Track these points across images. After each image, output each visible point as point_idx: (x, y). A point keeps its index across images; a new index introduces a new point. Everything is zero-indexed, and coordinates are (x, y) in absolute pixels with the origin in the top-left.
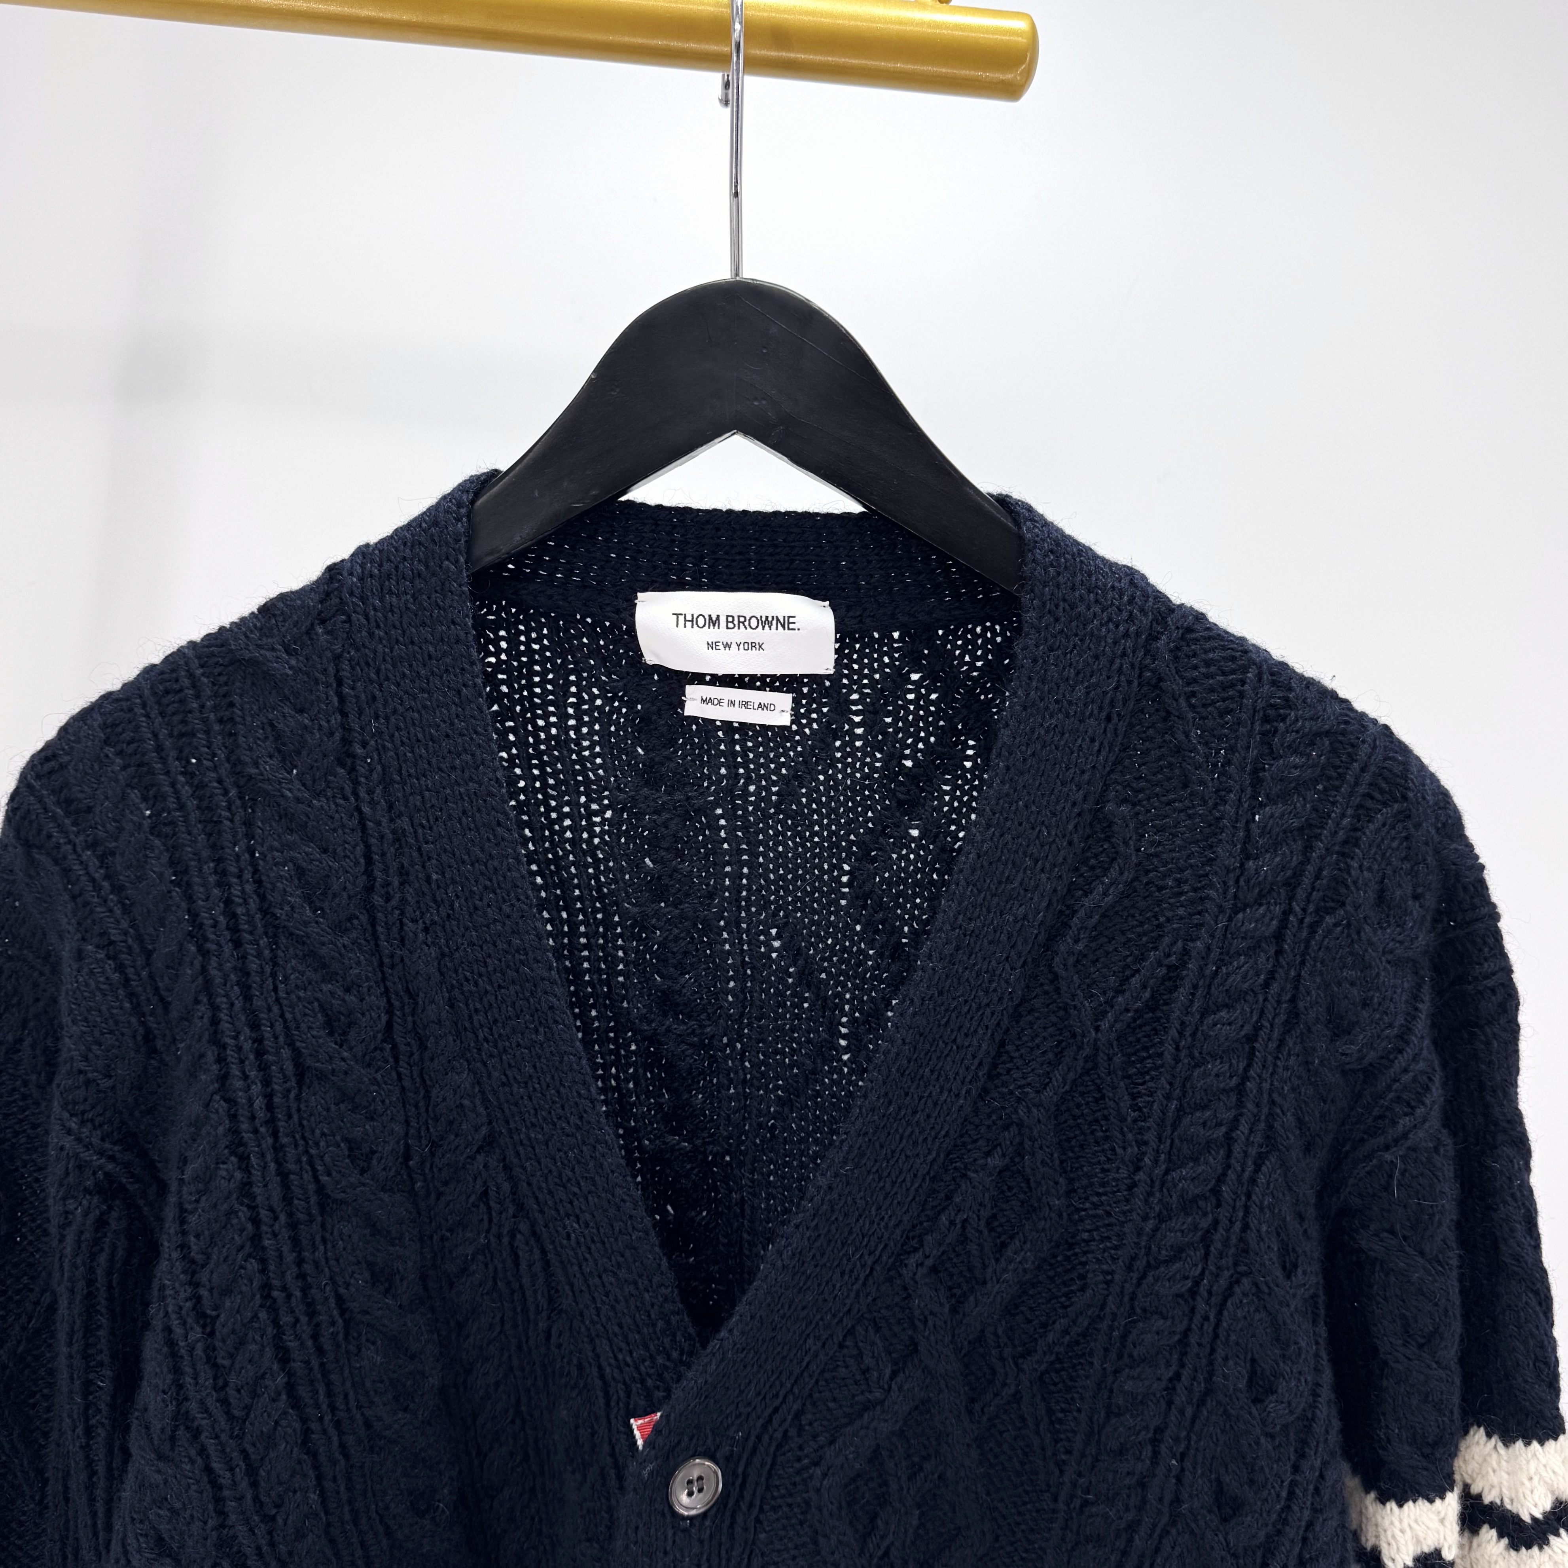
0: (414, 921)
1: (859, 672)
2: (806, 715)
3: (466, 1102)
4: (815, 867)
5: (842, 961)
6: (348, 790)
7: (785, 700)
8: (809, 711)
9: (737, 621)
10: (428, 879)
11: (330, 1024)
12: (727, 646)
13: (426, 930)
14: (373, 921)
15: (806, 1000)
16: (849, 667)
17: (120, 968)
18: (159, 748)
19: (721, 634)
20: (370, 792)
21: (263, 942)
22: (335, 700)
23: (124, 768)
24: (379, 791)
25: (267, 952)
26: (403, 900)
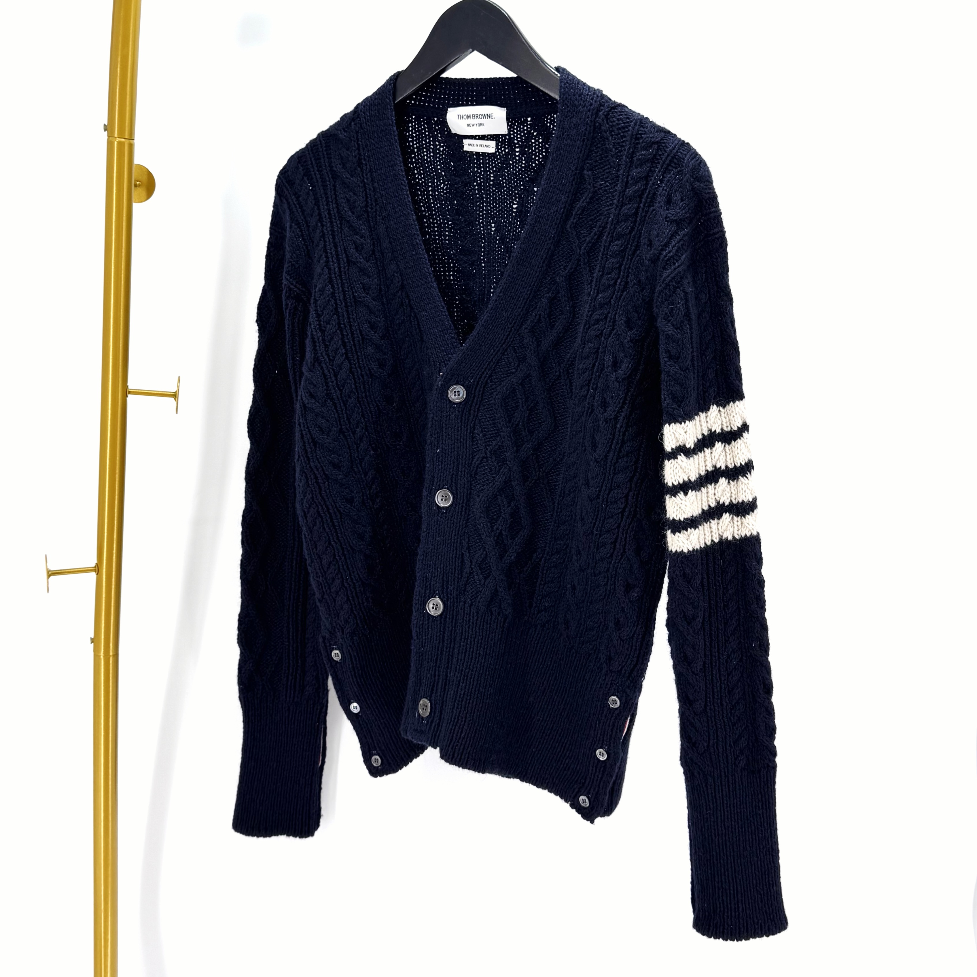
0: (379, 216)
1: (517, 133)
2: (501, 149)
3: (396, 275)
4: (505, 202)
5: (513, 235)
6: (361, 175)
7: (493, 144)
8: (501, 147)
9: (476, 116)
10: (383, 203)
11: (356, 248)
12: (473, 125)
13: (383, 219)
14: (368, 216)
15: (502, 248)
16: (513, 131)
17: (301, 231)
18: (312, 164)
19: (471, 121)
20: (366, 175)
21: (338, 222)
22: (357, 146)
23: (303, 170)
24: (369, 175)
25: (339, 225)
26: (376, 210)
